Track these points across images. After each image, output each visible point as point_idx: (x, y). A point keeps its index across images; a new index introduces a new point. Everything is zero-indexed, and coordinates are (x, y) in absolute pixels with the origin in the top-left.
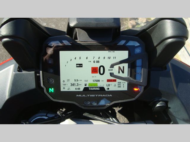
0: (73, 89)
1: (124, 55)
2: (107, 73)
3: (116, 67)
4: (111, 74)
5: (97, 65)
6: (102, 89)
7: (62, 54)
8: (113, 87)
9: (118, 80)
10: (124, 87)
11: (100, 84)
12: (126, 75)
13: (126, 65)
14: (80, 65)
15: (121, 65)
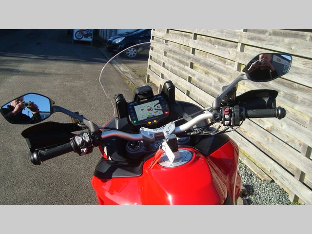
0: (143, 119)
1: (158, 101)
2: (154, 110)
3: (156, 106)
4: (155, 109)
5: (149, 108)
6: (154, 116)
7: (135, 107)
8: (157, 114)
9: (159, 111)
10: (161, 113)
11: (152, 115)
12: (161, 108)
13: (159, 105)
14: (143, 110)
15: (158, 105)
